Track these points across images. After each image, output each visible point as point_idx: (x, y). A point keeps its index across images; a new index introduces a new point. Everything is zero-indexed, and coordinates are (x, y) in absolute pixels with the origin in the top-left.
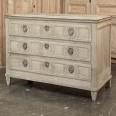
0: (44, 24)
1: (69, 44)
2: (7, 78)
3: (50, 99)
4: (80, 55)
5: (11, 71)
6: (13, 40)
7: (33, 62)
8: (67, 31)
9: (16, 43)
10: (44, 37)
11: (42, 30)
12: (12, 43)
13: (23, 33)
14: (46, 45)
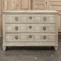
0: (29, 16)
1: (44, 25)
2: (3, 47)
3: (27, 53)
4: (50, 30)
5: (7, 43)
6: (9, 25)
7: (22, 36)
8: (43, 19)
9: (11, 27)
10: (29, 23)
11: (28, 19)
12: (8, 27)
13: (15, 21)
14: (30, 26)
